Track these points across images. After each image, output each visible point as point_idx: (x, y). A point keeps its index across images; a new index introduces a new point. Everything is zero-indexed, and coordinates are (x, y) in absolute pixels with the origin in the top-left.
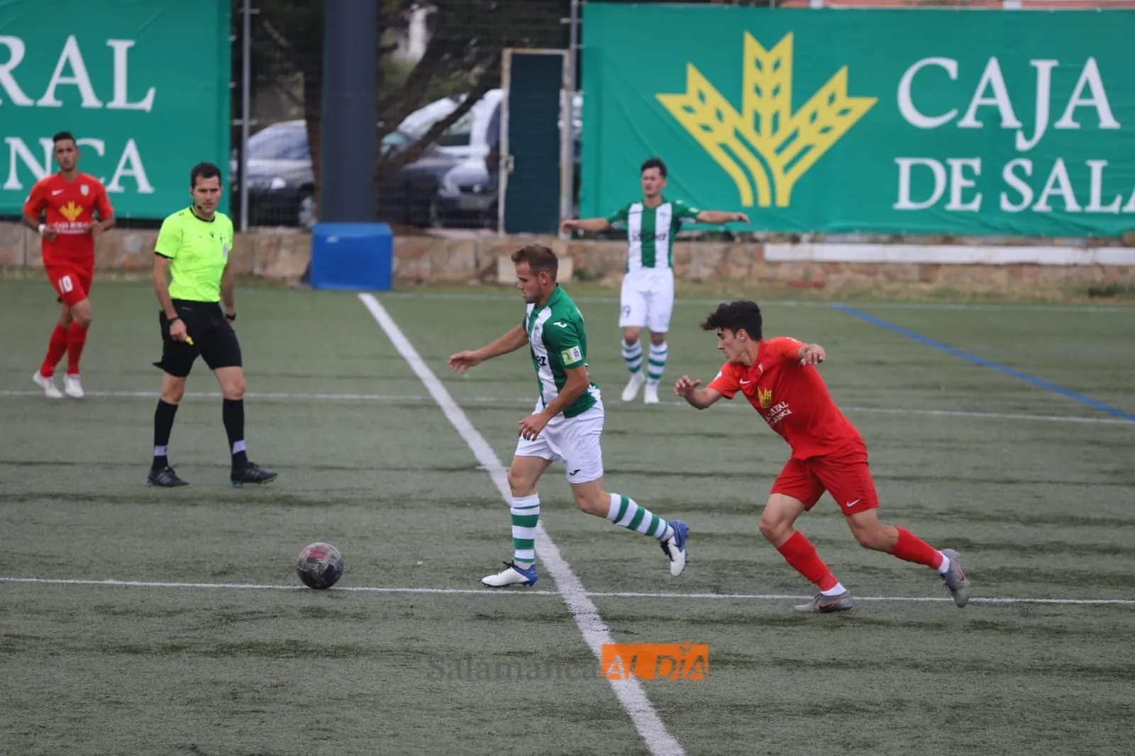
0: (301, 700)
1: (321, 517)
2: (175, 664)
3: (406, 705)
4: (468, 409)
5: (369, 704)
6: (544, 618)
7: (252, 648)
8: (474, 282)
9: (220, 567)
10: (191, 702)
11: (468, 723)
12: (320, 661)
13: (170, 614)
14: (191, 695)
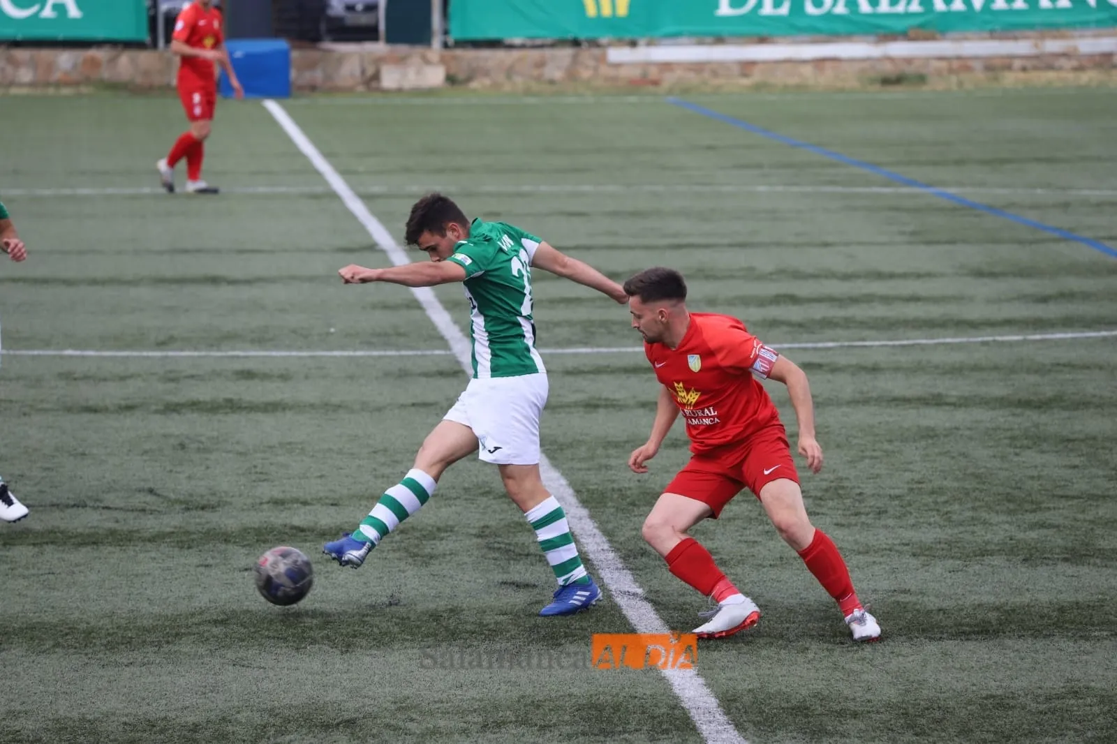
0: (239, 448)
1: (246, 293)
2: (128, 421)
3: (330, 450)
4: (366, 198)
5: (297, 451)
6: (442, 374)
7: (195, 405)
8: (361, 89)
9: (162, 338)
10: (146, 452)
11: (383, 464)
12: (253, 416)
13: (123, 378)
14: (147, 446)
